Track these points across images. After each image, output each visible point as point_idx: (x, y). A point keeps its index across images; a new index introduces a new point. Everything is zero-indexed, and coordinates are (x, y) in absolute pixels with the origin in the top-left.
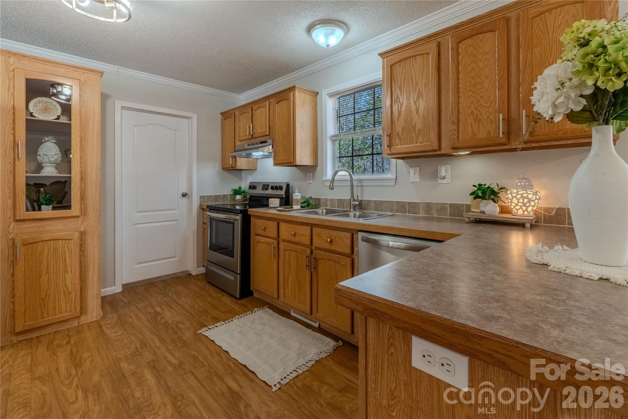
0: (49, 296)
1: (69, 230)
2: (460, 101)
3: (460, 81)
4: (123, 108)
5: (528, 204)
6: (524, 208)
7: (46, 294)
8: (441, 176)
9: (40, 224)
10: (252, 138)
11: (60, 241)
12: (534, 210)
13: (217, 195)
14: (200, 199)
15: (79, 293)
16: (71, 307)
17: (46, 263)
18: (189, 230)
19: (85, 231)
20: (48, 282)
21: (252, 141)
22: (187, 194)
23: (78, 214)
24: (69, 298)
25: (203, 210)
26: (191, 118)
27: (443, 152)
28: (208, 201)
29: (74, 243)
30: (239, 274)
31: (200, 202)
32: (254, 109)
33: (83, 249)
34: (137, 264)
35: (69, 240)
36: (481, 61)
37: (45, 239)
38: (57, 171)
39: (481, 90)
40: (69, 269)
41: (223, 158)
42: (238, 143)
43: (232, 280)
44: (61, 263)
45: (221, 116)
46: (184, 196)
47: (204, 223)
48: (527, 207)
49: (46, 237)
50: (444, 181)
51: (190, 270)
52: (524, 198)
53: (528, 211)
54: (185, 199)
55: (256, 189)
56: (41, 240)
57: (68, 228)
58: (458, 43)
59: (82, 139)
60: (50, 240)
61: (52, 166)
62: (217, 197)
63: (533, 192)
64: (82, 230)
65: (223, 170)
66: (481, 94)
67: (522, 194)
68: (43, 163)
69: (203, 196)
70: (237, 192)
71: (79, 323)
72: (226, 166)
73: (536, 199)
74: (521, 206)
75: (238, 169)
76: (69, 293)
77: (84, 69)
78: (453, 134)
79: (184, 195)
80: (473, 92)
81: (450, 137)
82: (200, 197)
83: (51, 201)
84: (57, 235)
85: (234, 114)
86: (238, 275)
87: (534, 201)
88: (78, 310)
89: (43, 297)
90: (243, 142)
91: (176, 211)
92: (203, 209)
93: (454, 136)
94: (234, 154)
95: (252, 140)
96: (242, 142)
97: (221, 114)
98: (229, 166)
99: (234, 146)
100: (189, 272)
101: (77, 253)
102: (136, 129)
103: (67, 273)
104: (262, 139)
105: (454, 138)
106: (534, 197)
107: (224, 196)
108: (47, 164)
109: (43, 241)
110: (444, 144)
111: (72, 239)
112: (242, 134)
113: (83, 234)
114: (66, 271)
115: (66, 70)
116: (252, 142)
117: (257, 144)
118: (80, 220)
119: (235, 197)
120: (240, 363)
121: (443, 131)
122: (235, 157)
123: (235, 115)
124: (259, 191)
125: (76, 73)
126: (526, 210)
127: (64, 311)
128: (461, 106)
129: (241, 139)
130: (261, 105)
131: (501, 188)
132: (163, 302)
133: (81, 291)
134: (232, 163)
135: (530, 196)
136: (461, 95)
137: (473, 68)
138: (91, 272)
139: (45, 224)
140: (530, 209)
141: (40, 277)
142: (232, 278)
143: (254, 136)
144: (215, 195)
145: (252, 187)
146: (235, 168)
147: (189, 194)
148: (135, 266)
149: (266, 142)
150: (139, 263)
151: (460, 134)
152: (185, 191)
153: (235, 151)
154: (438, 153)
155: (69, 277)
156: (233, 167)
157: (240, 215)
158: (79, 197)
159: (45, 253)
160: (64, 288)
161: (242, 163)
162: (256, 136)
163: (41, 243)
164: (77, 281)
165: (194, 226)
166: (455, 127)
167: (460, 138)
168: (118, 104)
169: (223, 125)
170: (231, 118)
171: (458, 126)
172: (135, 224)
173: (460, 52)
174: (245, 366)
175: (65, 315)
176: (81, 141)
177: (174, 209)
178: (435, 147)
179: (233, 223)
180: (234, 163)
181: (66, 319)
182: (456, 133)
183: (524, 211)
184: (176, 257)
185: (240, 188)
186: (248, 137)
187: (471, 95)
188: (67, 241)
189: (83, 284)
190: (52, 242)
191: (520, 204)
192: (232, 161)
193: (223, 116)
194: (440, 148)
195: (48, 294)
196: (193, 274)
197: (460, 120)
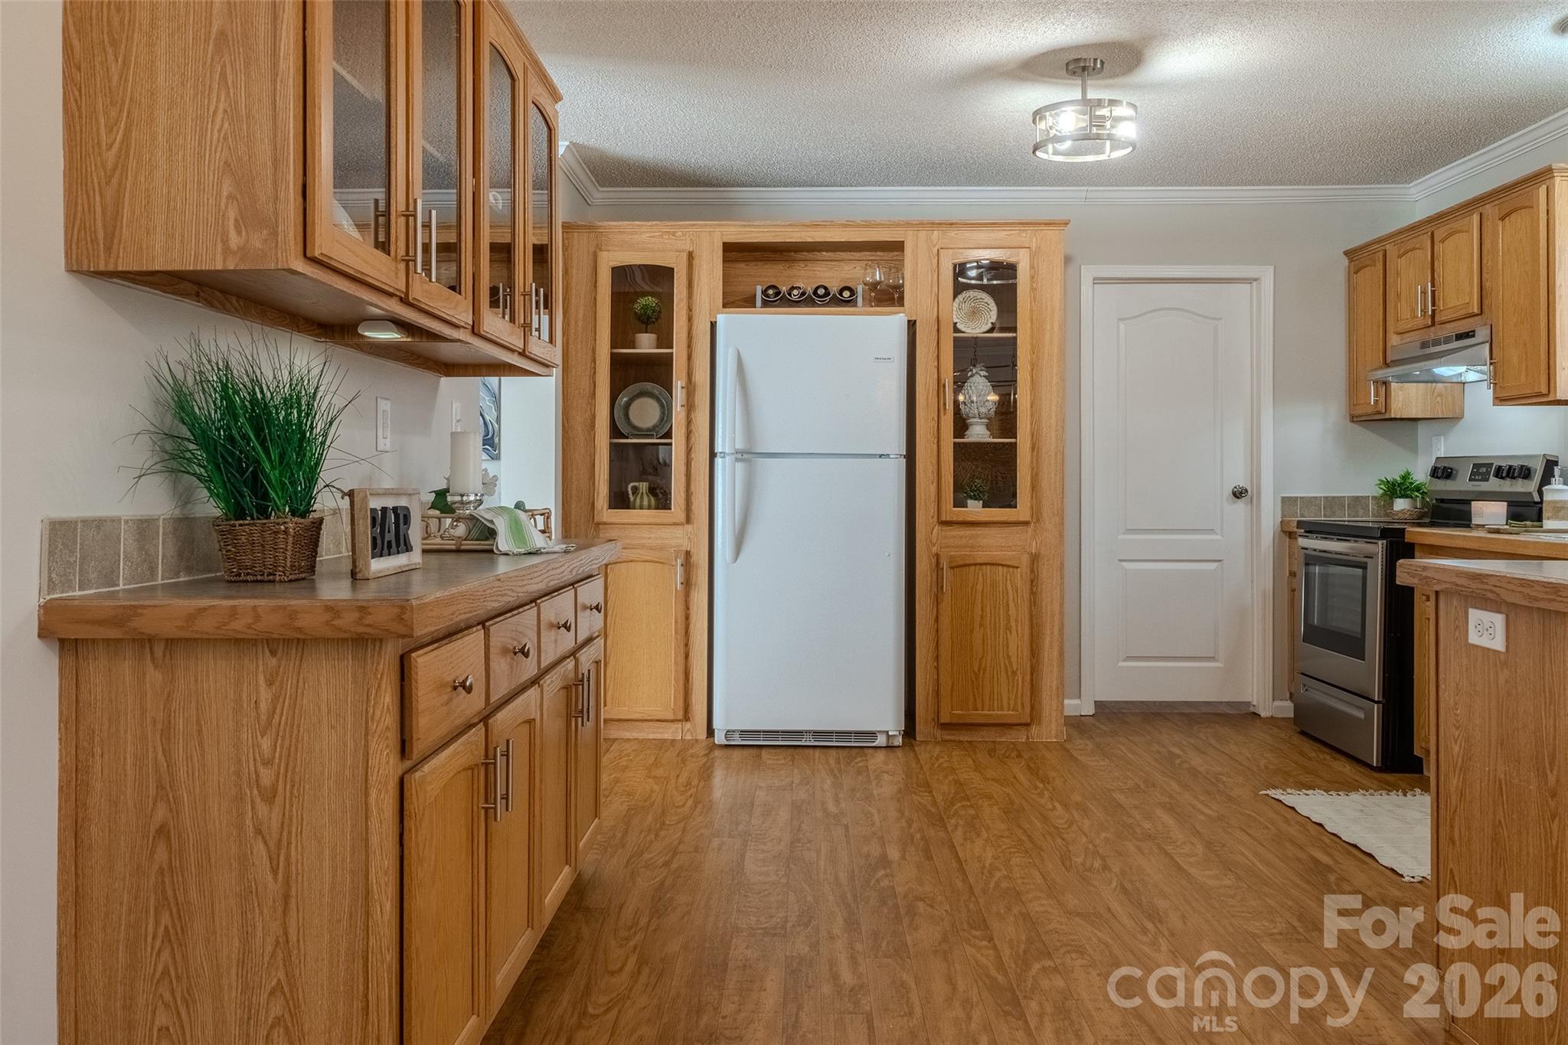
0: (985, 670)
1: (1013, 548)
4: (1098, 281)
7: (980, 665)
9: (972, 532)
10: (1433, 324)
11: (1000, 568)
13: (1334, 498)
14: (1282, 506)
15: (1028, 678)
16: (1016, 703)
17: (980, 606)
18: (1252, 589)
19: (1039, 553)
20: (983, 644)
21: (1432, 334)
22: (1246, 491)
23: (1027, 518)
24: (1013, 682)
25: (1290, 538)
26: (1256, 280)
28: (1306, 514)
29: (1021, 576)
30: (1376, 702)
31: (1283, 516)
32: (1437, 239)
33: (1034, 589)
34: (1124, 660)
35: (1013, 567)
37: (979, 561)
38: (989, 433)
40: (1013, 624)
41: (1354, 386)
42: (1394, 340)
43: (1359, 719)
44: (1001, 612)
45: (1346, 261)
46: (1238, 498)
47: (1293, 574)
49: (981, 556)
51: (1255, 703)
54: (1241, 505)
55: (1454, 479)
56: (973, 562)
57: (1011, 544)
59: (1034, 366)
60: (986, 564)
61: (982, 423)
62: (1332, 502)
64: (1034, 551)
65: (1352, 421)
68: (969, 418)
69: (1290, 498)
70: (1396, 489)
71: (1028, 738)
72: (1359, 411)
75: (1395, 419)
76: (1014, 673)
77: (1036, 224)
79: (1238, 494)
82: (1284, 499)
83: (981, 492)
84: (997, 555)
85: (1381, 255)
86: (1376, 705)
88: (1028, 709)
89: (976, 670)
90: (1408, 338)
91: (1219, 537)
92: (1291, 535)
94: (1380, 374)
95: (1432, 329)
96: (1406, 335)
97: (1346, 253)
98: (1370, 411)
99: (1381, 347)
100: (1252, 709)
101: (1026, 596)
102: (1122, 326)
103: (1011, 633)
104: (1463, 327)
107: (1356, 500)
108: (976, 420)
109: (976, 565)
111: (1017, 567)
112: (1405, 314)
113: (1035, 558)
114: (1008, 628)
115: (1009, 233)
116: (1432, 336)
117: (1447, 340)
118: (1030, 529)
119: (1391, 505)
120: (1344, 841)
122: (1386, 383)
123: (1385, 256)
124: (1461, 484)
125: (1024, 235)
127: (1005, 706)
129: (1401, 329)
130: (1456, 225)
132: (1185, 743)
133: (1032, 674)
134: (1376, 402)
138: (1048, 640)
139: (979, 532)
141: (972, 631)
142: (1361, 715)
143: (1437, 319)
144: (1326, 498)
145: (1443, 471)
146: (1387, 416)
147: (1252, 492)
148: (1122, 664)
149: (1473, 336)
150: (1129, 658)
152: (1242, 483)
153: (1386, 365)
155: (1013, 640)
156: (1379, 413)
157: (1380, 542)
158: (1029, 484)
159: (979, 587)
160: (1007, 662)
161: (1408, 399)
162: (1444, 318)
163: (972, 568)
164: (1026, 653)
165: (1266, 581)
168: (1088, 273)
169: (1351, 289)
170: (1375, 266)
172: (1120, 560)
174: (1355, 846)
175: (1006, 714)
176: (1032, 370)
177: (1212, 531)
179: (1363, 567)
180: (1382, 399)
181: (1010, 722)
184: (1217, 661)
185: (1406, 477)
186: (1420, 321)
188: (1011, 569)
189: (1034, 661)
190: (989, 567)
192: (1377, 394)
193: (1351, 261)
195: (983, 666)
196: (1263, 715)
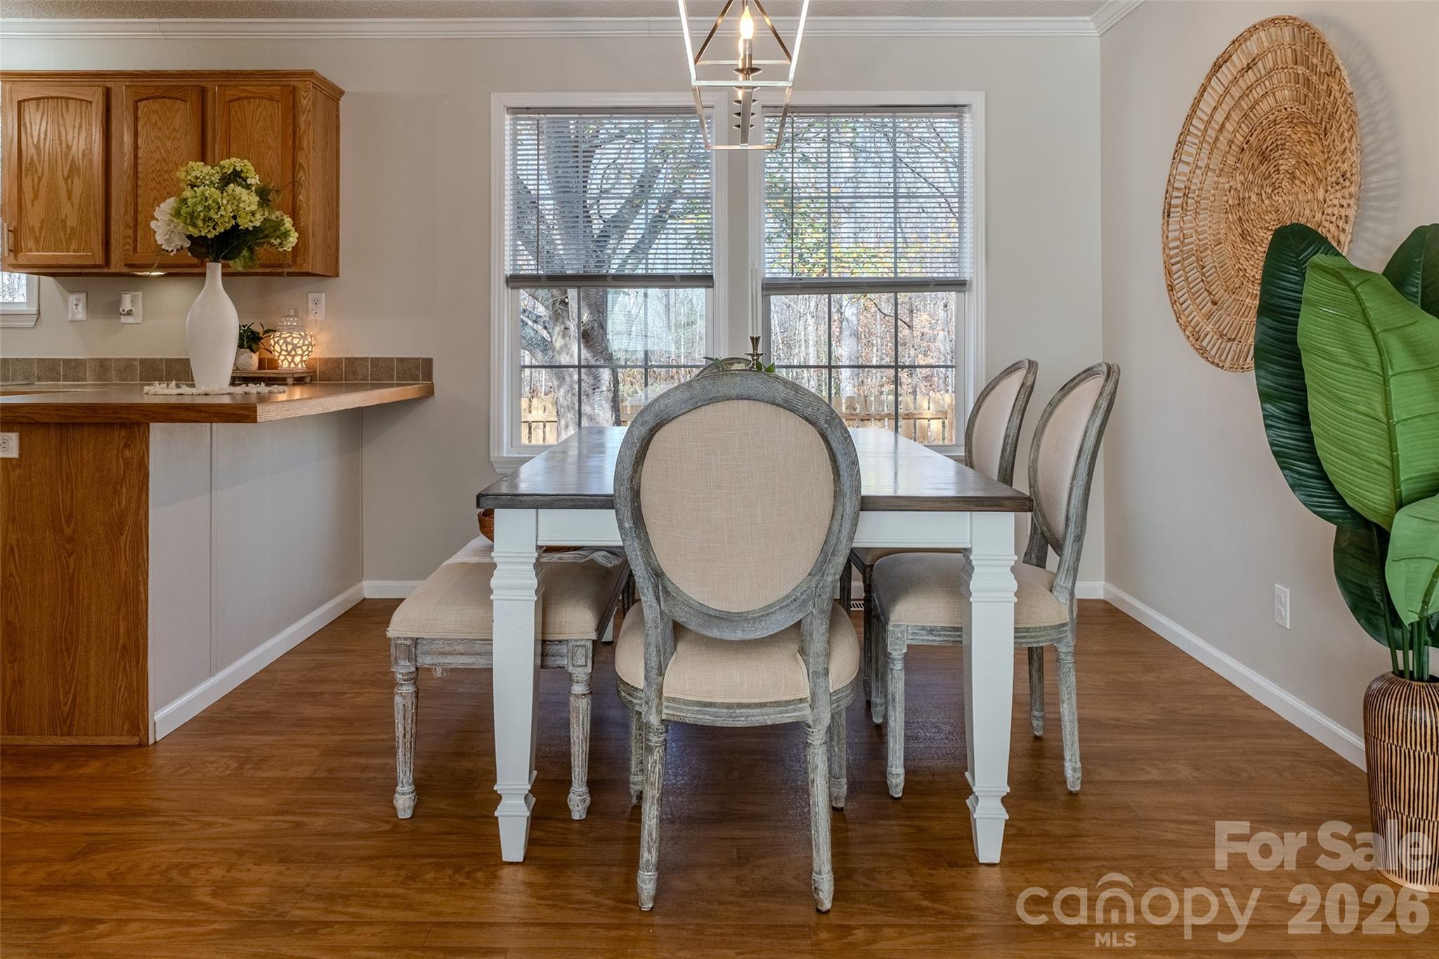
2: (139, 192)
3: (140, 161)
5: (293, 353)
6: (289, 358)
8: (124, 310)
12: (305, 361)
27: (112, 270)
36: (169, 138)
39: (167, 183)
48: (293, 357)
50: (130, 320)
52: (288, 344)
53: (295, 363)
58: (137, 102)
63: (300, 335)
66: (168, 189)
67: (285, 338)
73: (304, 345)
74: (285, 355)
78: (127, 243)
80: (157, 184)
81: (124, 246)
87: (301, 347)
93: (127, 247)
105: (127, 250)
106: (301, 342)
110: (114, 258)
121: (113, 236)
126: (293, 361)
128: (140, 201)
131: (267, 332)
135: (296, 341)
136: (140, 183)
137: (157, 147)
140: (297, 359)
151: (139, 245)
154: (106, 270)
166: (130, 232)
167: (139, 251)
171: (135, 231)
173: (139, 115)
178: (99, 260)
182: (131, 241)
183: (290, 363)
187: (155, 188)
191: (284, 353)
194: (107, 263)
197: (139, 222)
